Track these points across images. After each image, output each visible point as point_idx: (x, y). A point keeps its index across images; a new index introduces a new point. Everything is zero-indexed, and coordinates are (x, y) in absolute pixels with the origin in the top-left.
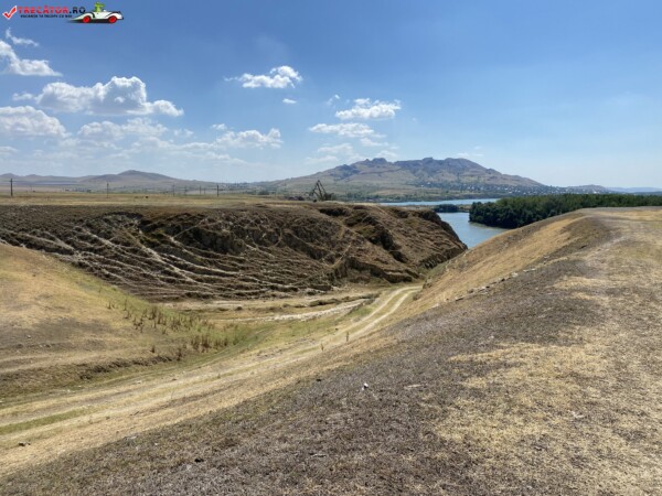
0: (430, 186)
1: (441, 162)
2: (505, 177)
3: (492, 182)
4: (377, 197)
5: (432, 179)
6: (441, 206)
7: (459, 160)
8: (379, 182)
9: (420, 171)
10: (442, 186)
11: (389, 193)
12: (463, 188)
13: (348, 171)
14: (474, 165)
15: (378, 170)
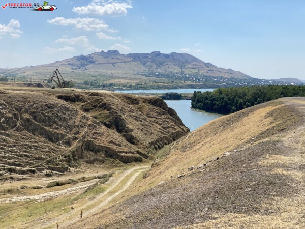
0: (158, 76)
1: (167, 56)
2: (220, 70)
3: (210, 74)
4: (111, 85)
5: (159, 70)
6: (167, 94)
7: (182, 55)
8: (114, 72)
9: (149, 63)
10: (168, 76)
11: (122, 81)
12: (186, 79)
13: (85, 61)
14: (195, 59)
15: (113, 61)
